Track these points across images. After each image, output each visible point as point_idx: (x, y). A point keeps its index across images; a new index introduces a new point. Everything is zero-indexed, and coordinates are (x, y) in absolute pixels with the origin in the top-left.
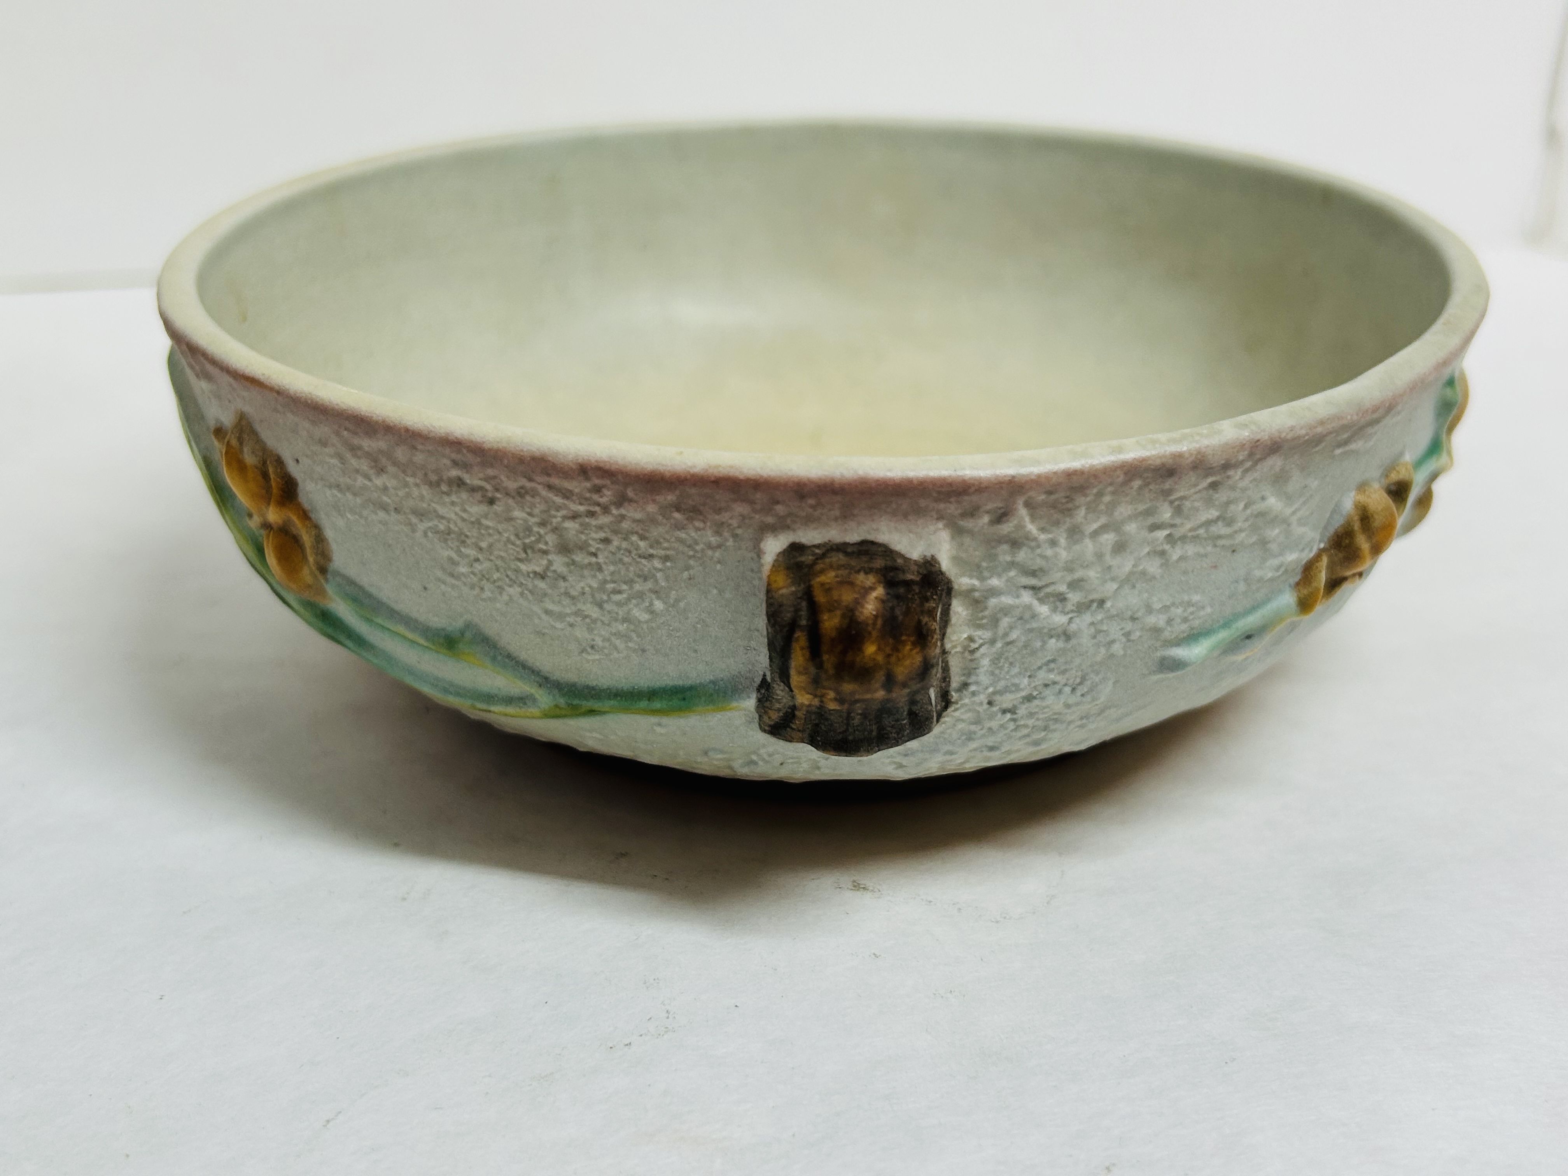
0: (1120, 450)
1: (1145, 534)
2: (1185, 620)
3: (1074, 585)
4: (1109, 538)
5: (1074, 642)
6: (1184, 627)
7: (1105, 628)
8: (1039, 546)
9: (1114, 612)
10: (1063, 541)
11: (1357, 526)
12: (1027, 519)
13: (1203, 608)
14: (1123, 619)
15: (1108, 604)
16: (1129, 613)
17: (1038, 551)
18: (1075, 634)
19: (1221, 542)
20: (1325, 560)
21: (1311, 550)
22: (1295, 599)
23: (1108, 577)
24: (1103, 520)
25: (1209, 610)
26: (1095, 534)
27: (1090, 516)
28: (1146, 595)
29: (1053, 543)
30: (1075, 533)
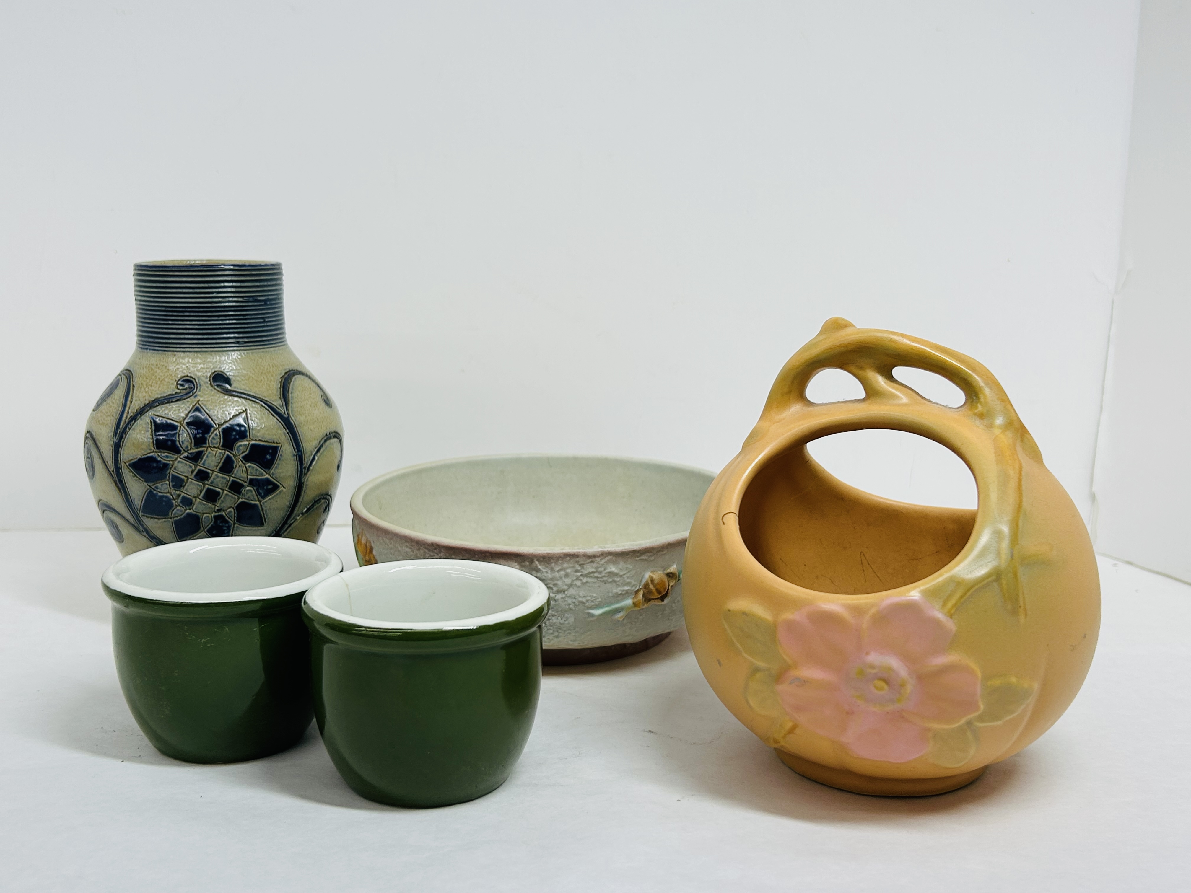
0: (563, 549)
1: (573, 573)
2: (592, 601)
3: (555, 585)
4: (562, 573)
5: (557, 603)
6: (593, 604)
7: (566, 600)
8: (543, 573)
9: (568, 595)
10: (549, 572)
11: (650, 582)
12: (538, 565)
13: (598, 599)
14: (572, 598)
15: (566, 593)
16: (573, 596)
17: (543, 574)
18: (558, 600)
19: (599, 579)
20: (642, 591)
21: (636, 588)
22: (632, 602)
23: (564, 584)
24: (560, 568)
25: (600, 600)
26: (558, 571)
27: (556, 566)
28: (577, 592)
29: (547, 572)
30: (552, 569)
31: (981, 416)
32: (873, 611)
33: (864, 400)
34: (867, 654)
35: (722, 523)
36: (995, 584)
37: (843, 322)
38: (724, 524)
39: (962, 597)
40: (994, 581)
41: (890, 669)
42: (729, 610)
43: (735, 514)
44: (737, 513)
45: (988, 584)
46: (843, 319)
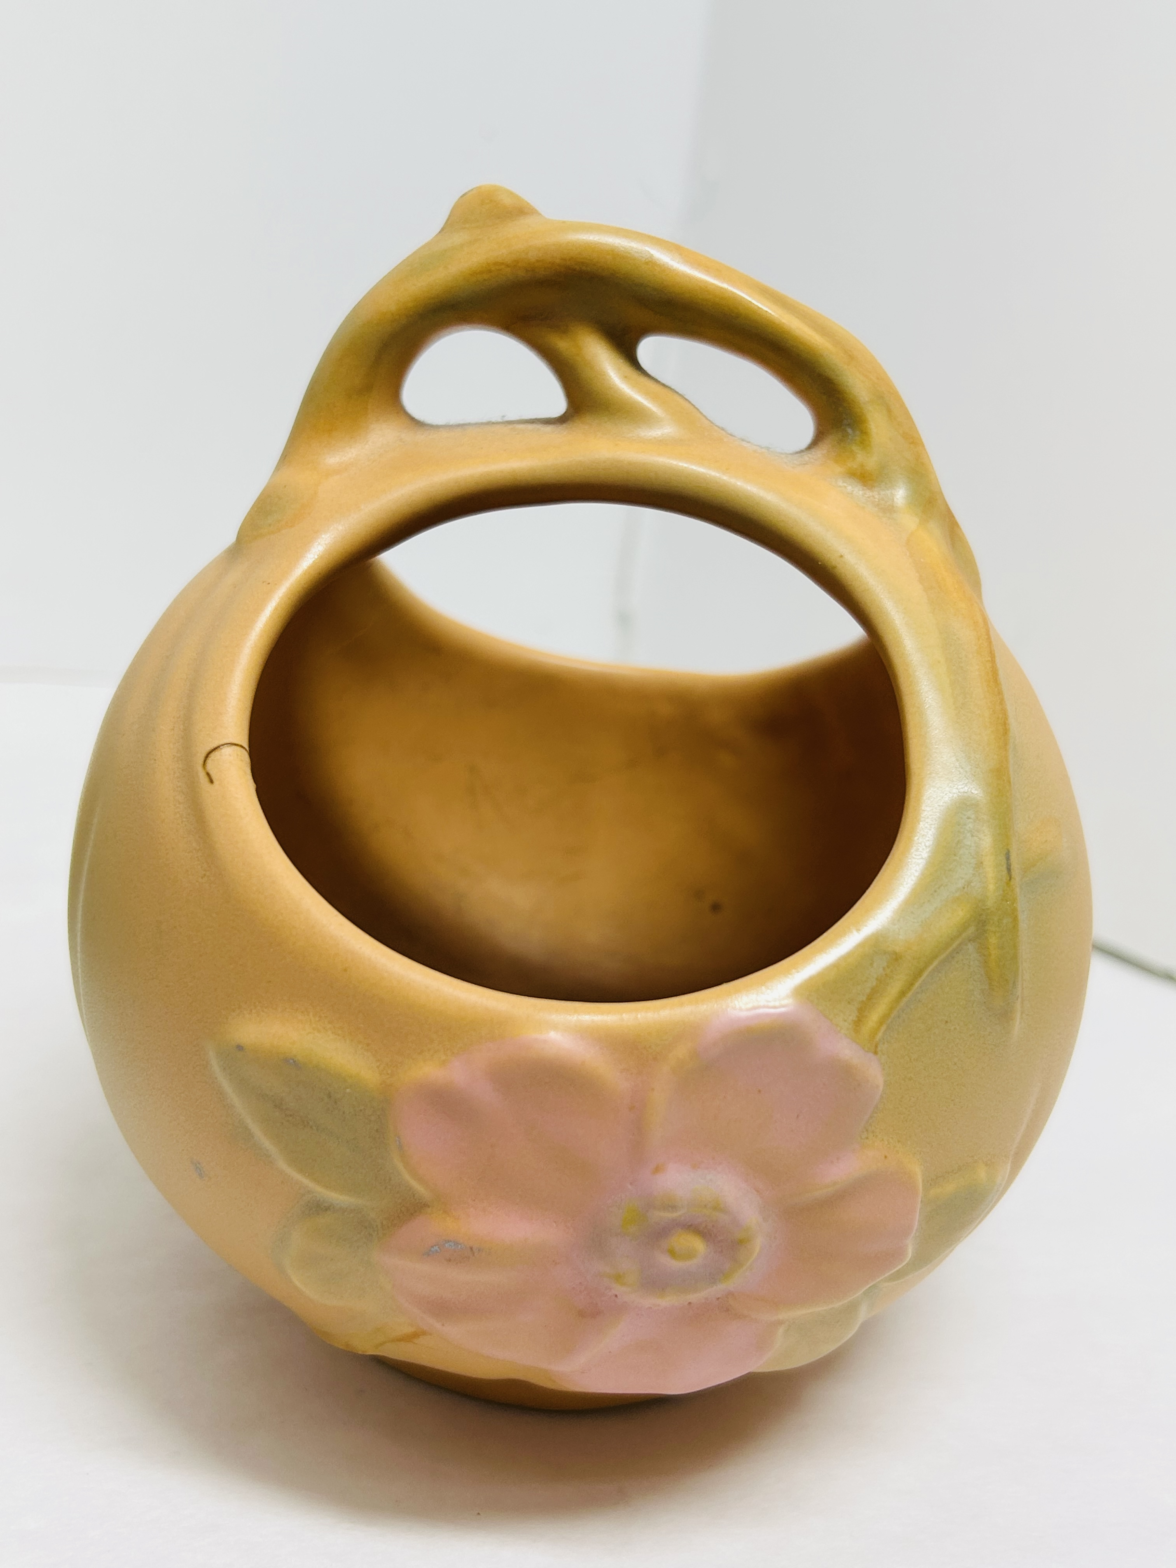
31: (864, 478)
32: (681, 1052)
33: (562, 420)
34: (657, 1170)
35: (207, 779)
36: (971, 947)
37: (507, 201)
38: (211, 781)
39: (903, 993)
40: (970, 940)
41: (719, 1207)
42: (240, 1048)
43: (242, 747)
44: (246, 746)
45: (957, 951)
46: (511, 194)
